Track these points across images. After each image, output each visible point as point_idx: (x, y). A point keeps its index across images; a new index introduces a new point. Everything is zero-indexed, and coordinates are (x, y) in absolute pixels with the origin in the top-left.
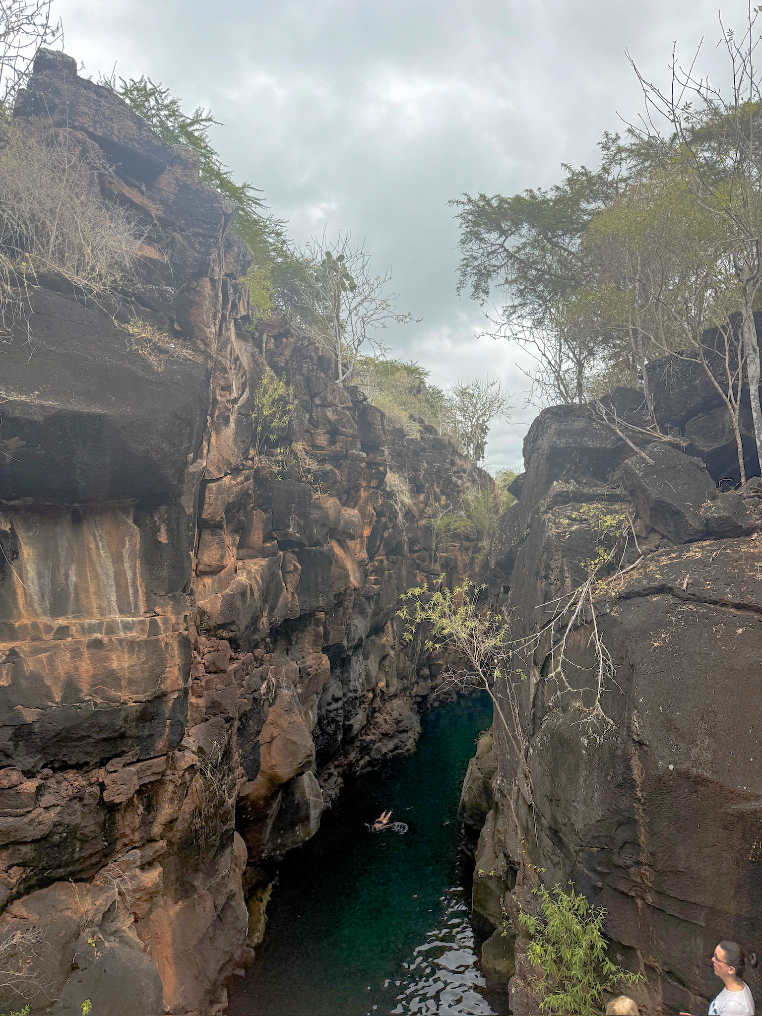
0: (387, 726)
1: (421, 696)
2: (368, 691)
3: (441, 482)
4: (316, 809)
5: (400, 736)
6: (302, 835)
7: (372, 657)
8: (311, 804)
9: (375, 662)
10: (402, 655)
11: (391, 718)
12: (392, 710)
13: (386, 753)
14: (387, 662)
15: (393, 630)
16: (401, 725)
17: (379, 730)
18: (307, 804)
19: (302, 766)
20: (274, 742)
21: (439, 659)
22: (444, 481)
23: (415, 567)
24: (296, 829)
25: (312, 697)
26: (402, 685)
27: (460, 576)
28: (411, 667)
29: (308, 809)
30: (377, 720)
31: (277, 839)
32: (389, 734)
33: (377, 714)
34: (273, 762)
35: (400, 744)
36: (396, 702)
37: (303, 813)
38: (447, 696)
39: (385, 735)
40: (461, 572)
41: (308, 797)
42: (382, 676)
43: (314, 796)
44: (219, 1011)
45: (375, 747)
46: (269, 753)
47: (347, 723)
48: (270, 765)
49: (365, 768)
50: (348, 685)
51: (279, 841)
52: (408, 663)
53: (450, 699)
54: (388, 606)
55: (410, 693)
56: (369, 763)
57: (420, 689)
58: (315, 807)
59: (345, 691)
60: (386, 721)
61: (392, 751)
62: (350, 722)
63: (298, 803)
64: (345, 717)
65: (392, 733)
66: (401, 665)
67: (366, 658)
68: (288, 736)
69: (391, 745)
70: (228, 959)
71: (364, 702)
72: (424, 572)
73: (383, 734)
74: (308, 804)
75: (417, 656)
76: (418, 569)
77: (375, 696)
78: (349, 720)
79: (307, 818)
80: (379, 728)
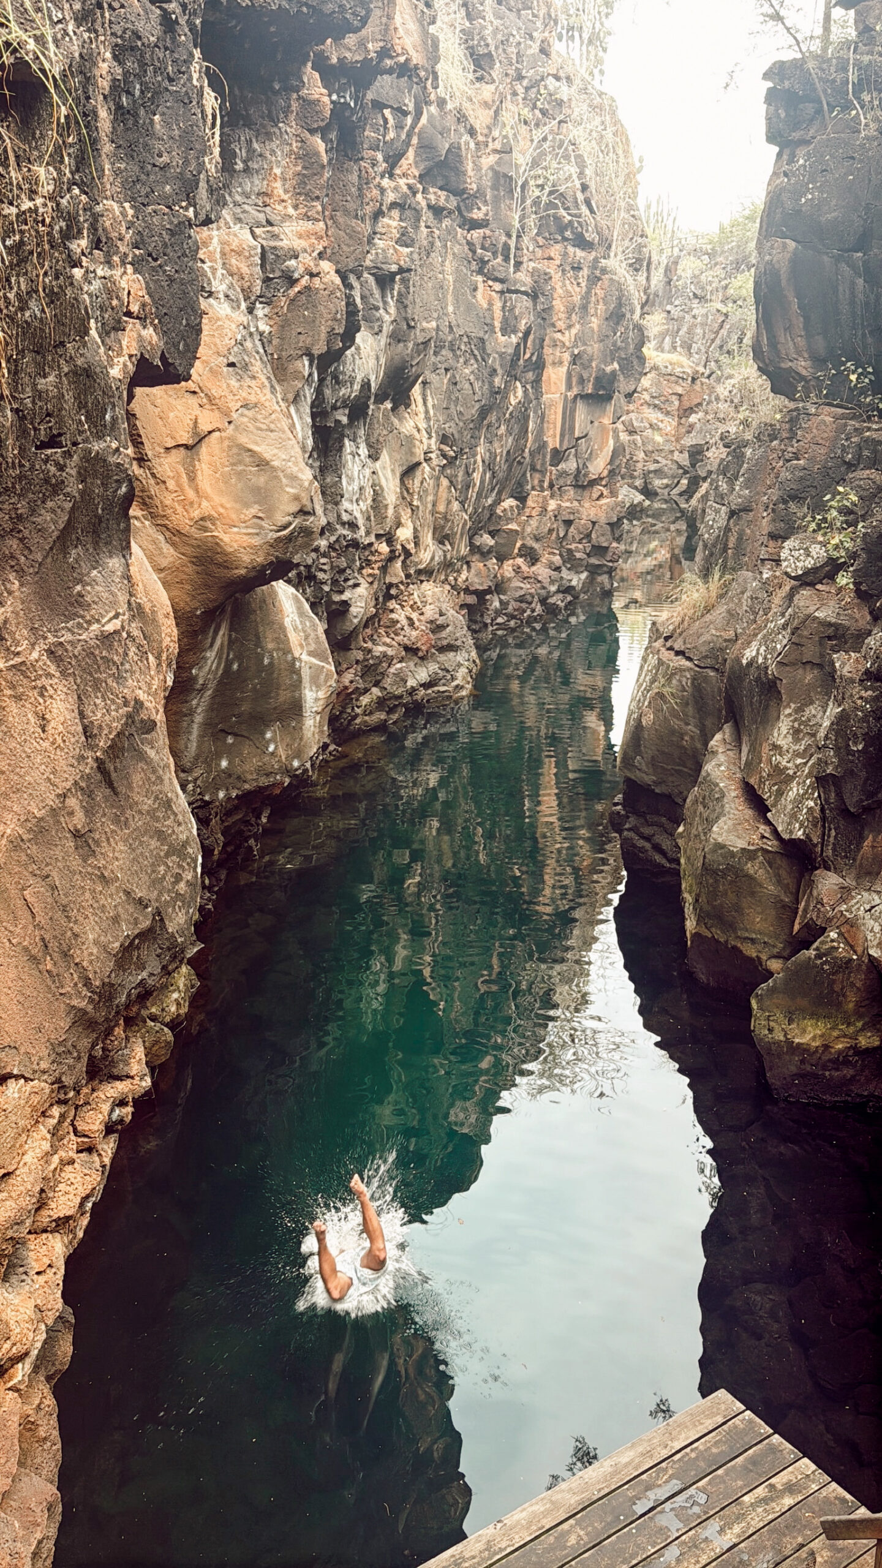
0: (414, 633)
1: (476, 592)
2: (378, 536)
3: (520, 90)
4: (318, 687)
5: (442, 658)
6: (282, 753)
7: (385, 456)
8: (306, 674)
9: (393, 471)
10: (445, 482)
11: (422, 618)
12: (425, 603)
13: (413, 689)
14: (417, 482)
15: (427, 412)
16: (444, 634)
17: (399, 638)
18: (293, 670)
19: (289, 539)
20: (204, 450)
21: (509, 520)
22: (527, 89)
23: (474, 266)
24: (268, 735)
25: (298, 363)
26: (441, 553)
27: (558, 336)
28: (461, 518)
29: (298, 685)
30: (393, 616)
31: (219, 756)
32: (418, 649)
33: (392, 604)
34: (206, 507)
35: (441, 673)
36: (429, 589)
37: (284, 696)
38: (524, 605)
39: (411, 650)
40: (561, 325)
41: (297, 655)
42: (405, 516)
43: (310, 654)
44: (122, 1103)
45: (392, 670)
46: (192, 479)
47: (336, 598)
48: (196, 514)
49: (371, 713)
50: (337, 504)
51: (224, 764)
52: (456, 506)
53: (528, 612)
54: (425, 324)
55: (456, 579)
56: (381, 703)
57: (474, 575)
58: (315, 682)
59: (332, 518)
60: (411, 623)
61: (426, 686)
62: (344, 597)
63: (271, 664)
64: (335, 582)
65: (424, 648)
66: (441, 508)
67: (374, 457)
68: (243, 440)
69: (423, 674)
70: (146, 924)
71: (369, 563)
72: (496, 280)
73: (407, 649)
74: (298, 672)
75: (472, 494)
76: (480, 272)
77: (392, 558)
78: (341, 592)
79: (296, 708)
80: (397, 634)
